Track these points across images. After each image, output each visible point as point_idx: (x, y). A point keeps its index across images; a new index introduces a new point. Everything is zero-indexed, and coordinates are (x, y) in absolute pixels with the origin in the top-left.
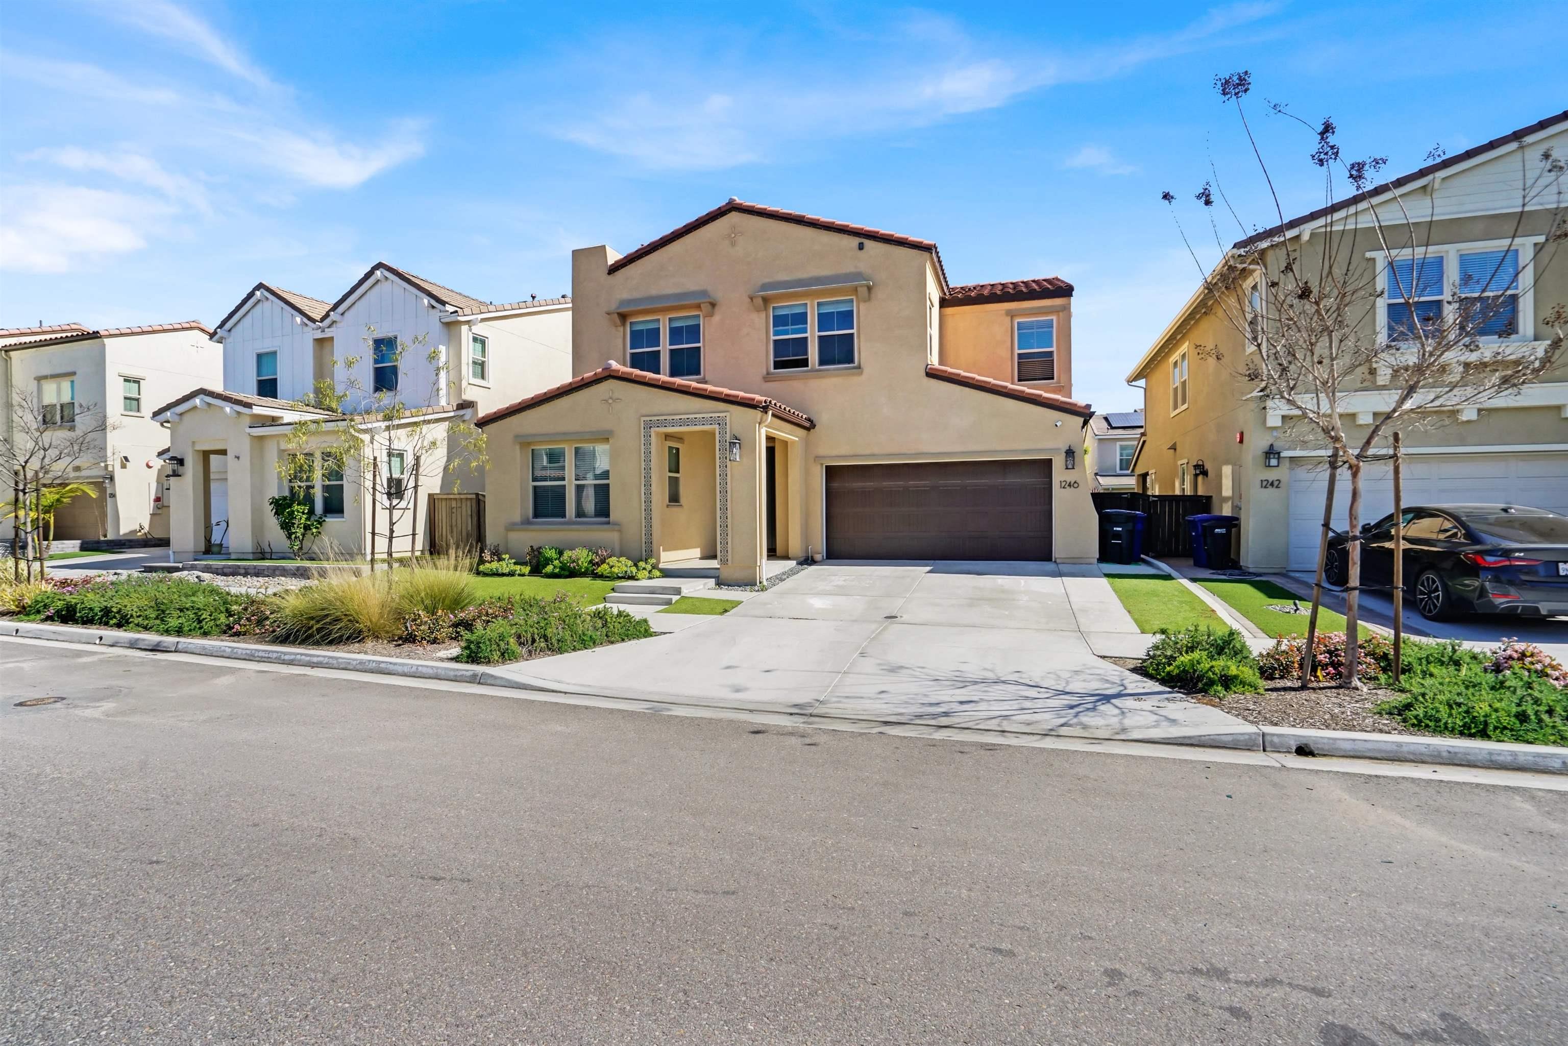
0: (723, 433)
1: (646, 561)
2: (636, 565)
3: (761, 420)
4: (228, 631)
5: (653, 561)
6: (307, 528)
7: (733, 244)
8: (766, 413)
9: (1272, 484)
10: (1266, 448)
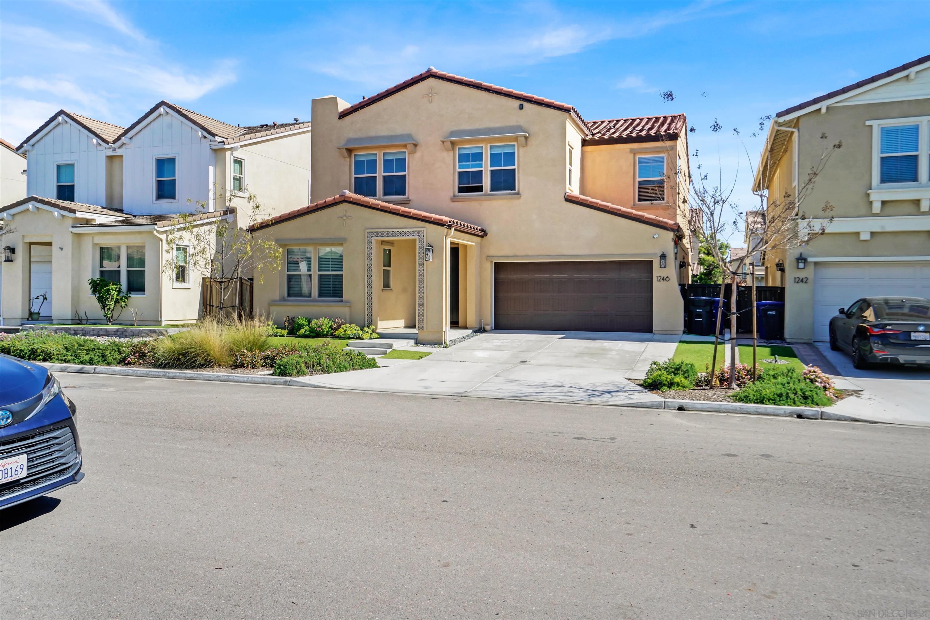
0: (422, 241)
1: (368, 327)
2: (362, 330)
3: (447, 233)
4: (123, 361)
5: (373, 327)
6: (117, 302)
7: (430, 102)
8: (450, 229)
9: (802, 281)
10: (798, 256)
